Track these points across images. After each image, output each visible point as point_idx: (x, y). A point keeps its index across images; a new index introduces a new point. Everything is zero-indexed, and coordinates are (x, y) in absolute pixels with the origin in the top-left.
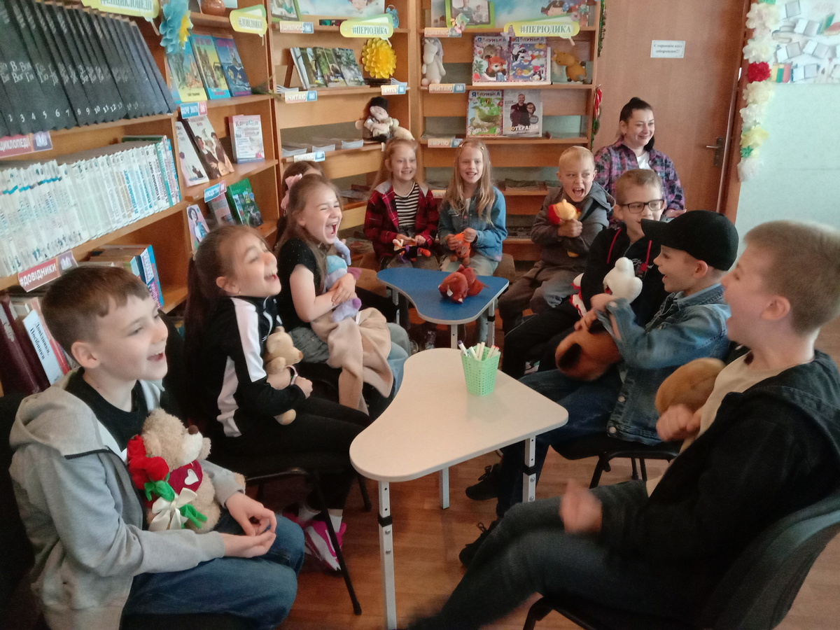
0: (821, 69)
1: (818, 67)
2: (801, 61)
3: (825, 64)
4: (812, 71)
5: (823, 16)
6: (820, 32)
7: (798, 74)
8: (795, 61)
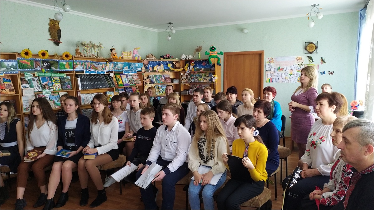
0: (279, 79)
1: (278, 79)
2: (274, 77)
3: (280, 78)
4: (277, 80)
5: (278, 67)
6: (277, 71)
7: (274, 80)
8: (273, 77)
